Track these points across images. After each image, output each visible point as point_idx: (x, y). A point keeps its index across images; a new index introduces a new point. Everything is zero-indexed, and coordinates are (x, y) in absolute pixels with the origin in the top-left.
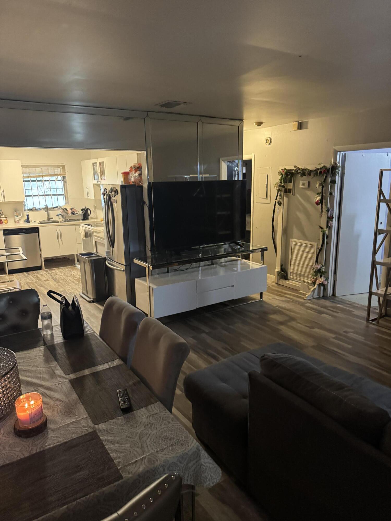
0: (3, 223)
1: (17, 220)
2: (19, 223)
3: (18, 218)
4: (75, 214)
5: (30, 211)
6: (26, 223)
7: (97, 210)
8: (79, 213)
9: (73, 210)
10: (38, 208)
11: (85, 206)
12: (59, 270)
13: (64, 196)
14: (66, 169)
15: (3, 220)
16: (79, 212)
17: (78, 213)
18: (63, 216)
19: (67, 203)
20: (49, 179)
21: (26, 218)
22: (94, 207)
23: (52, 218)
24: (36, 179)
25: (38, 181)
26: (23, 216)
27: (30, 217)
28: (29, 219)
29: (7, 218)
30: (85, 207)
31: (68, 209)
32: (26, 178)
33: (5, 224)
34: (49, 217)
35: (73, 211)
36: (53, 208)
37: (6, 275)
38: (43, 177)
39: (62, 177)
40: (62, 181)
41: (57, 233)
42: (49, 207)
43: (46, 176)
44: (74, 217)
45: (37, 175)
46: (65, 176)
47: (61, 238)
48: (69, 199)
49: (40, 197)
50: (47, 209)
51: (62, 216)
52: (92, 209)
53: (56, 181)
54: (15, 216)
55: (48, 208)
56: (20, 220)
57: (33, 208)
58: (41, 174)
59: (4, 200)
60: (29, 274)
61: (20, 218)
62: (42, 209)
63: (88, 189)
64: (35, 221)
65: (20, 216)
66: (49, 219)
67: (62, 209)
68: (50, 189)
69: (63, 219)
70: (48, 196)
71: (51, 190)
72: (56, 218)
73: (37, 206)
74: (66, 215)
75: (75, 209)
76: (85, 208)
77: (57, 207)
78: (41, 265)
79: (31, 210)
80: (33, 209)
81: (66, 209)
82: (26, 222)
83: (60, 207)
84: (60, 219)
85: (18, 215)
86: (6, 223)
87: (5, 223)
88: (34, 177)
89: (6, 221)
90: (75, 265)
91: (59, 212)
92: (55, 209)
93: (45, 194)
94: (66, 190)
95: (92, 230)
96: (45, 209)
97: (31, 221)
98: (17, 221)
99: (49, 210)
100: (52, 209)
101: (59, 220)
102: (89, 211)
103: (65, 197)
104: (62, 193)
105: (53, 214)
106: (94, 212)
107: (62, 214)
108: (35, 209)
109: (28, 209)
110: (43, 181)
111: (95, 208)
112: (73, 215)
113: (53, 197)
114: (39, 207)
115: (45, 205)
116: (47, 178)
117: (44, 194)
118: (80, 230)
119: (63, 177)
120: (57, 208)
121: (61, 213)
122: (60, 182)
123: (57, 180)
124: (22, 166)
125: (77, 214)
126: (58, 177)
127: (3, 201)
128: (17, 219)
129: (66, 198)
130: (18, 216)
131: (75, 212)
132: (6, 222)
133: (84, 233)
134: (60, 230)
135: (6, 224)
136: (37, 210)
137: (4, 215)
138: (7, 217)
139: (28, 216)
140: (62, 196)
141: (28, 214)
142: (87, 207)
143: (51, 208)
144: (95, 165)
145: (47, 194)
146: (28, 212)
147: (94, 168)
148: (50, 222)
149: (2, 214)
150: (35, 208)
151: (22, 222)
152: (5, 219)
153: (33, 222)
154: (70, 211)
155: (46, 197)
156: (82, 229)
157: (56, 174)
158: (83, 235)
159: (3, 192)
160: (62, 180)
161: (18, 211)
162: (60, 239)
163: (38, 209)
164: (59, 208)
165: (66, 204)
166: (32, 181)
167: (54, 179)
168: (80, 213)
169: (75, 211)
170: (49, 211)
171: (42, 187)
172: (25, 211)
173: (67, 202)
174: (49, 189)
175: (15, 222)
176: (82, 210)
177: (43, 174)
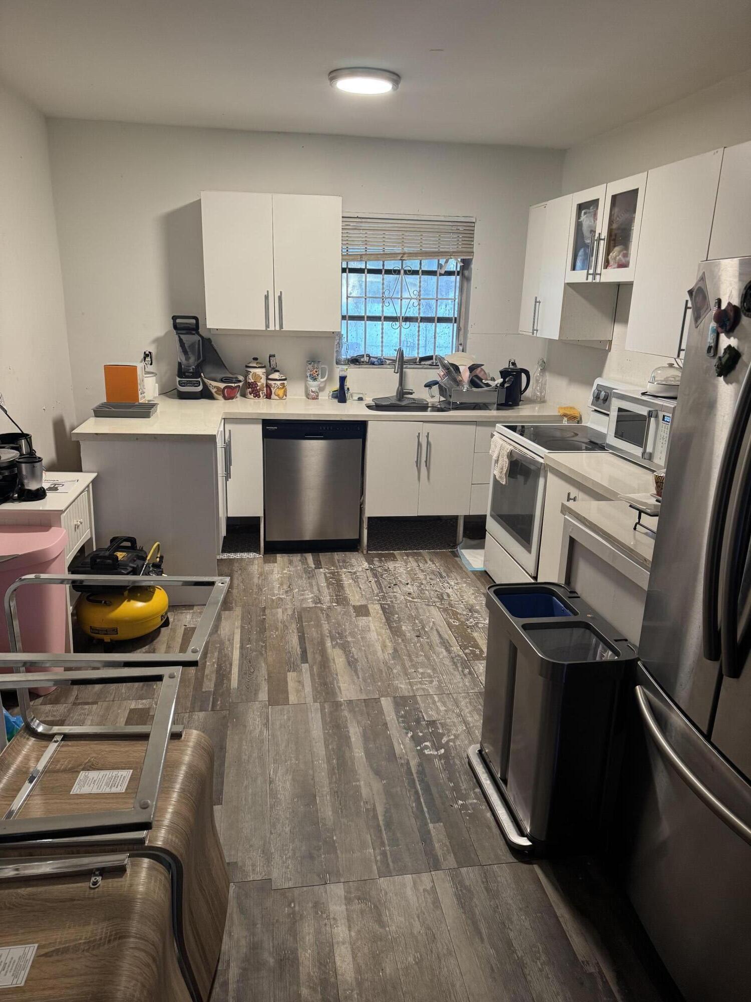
0: (273, 396)
1: (314, 389)
2: (316, 398)
3: (316, 383)
4: (482, 387)
5: (352, 365)
6: (336, 401)
7: (547, 374)
8: (493, 384)
9: (478, 371)
10: (376, 358)
11: (512, 361)
12: (406, 563)
13: (455, 325)
14: (475, 236)
15: (273, 385)
16: (493, 379)
17: (490, 382)
18: (442, 391)
19: (461, 348)
20: (420, 268)
21: (336, 386)
22: (541, 365)
23: (411, 394)
24: (383, 265)
25: (388, 272)
26: (330, 379)
27: (348, 384)
28: (346, 389)
29: (285, 382)
30: (514, 364)
31: (461, 369)
32: (353, 260)
33: (277, 398)
34: (402, 389)
35: (477, 376)
36: (418, 360)
37: (257, 555)
38: (402, 260)
39: (459, 260)
40: (458, 277)
41: (419, 444)
42: (407, 355)
43: (412, 255)
44: (478, 395)
45: (388, 250)
46: (472, 257)
47: (426, 462)
48: (469, 335)
49: (387, 324)
50: (401, 363)
51: (441, 388)
52: (535, 372)
53: (441, 275)
54: (309, 379)
55: (405, 359)
56: (321, 389)
57: (363, 356)
58: (398, 250)
59: (281, 326)
60: (318, 565)
61: (321, 386)
62: (388, 362)
63: (540, 302)
64: (360, 396)
65: (322, 378)
66: (402, 393)
67: (444, 366)
68: (420, 300)
69: (442, 399)
70: (408, 323)
71: (419, 305)
72: (421, 394)
73: (375, 353)
74: (455, 387)
75: (482, 369)
76: (511, 367)
77: (430, 358)
78: (358, 537)
79: (355, 361)
80: (362, 360)
81: (457, 368)
82: (336, 397)
83: (441, 359)
84: (433, 397)
85: (318, 375)
86: (281, 395)
87: (278, 395)
88: (376, 257)
89: (283, 390)
90: (455, 545)
91: (436, 374)
92: (423, 363)
93: (403, 315)
94: (463, 305)
95: (541, 461)
96: (394, 361)
97: (352, 397)
98: (312, 392)
99: (404, 366)
100: (415, 363)
101: (430, 400)
102: (524, 376)
103: (459, 329)
104: (451, 315)
105: (417, 379)
106: (537, 381)
107: (442, 384)
108: (366, 359)
109: (349, 357)
110: (402, 272)
111: (543, 370)
112: (474, 389)
113: (423, 325)
114: (379, 355)
115: (395, 350)
116: (413, 264)
117: (399, 315)
118: (492, 446)
119: (463, 261)
120: (429, 362)
121: (439, 379)
122: (453, 278)
123: (443, 272)
124: (345, 219)
125: (488, 385)
126: (447, 262)
127: (278, 328)
128: (313, 385)
129: (462, 332)
130: (315, 379)
131: (481, 380)
132: (281, 392)
133: (505, 463)
134: (428, 437)
135: (281, 398)
136: (373, 364)
137: (278, 371)
138: (285, 380)
139: (343, 379)
140: (450, 325)
141: (343, 374)
142: (519, 366)
143: (413, 361)
144: (585, 213)
145: (408, 315)
146: (345, 367)
147: (579, 226)
148: (403, 403)
149: (274, 368)
150: (368, 356)
151: (327, 398)
152: (279, 383)
153: (356, 398)
154: (465, 375)
155: (404, 323)
156: (502, 448)
157: (442, 252)
158: (502, 469)
159: (280, 298)
160: (458, 273)
161: (319, 362)
162: (423, 464)
163: (375, 360)
164: (434, 360)
165: (458, 350)
166: (371, 271)
167: (434, 268)
168: (496, 382)
169: (480, 375)
170: (404, 370)
171: (398, 292)
172: (337, 363)
173: (461, 346)
174: (415, 301)
175: (308, 396)
176: (504, 374)
177: (406, 250)
